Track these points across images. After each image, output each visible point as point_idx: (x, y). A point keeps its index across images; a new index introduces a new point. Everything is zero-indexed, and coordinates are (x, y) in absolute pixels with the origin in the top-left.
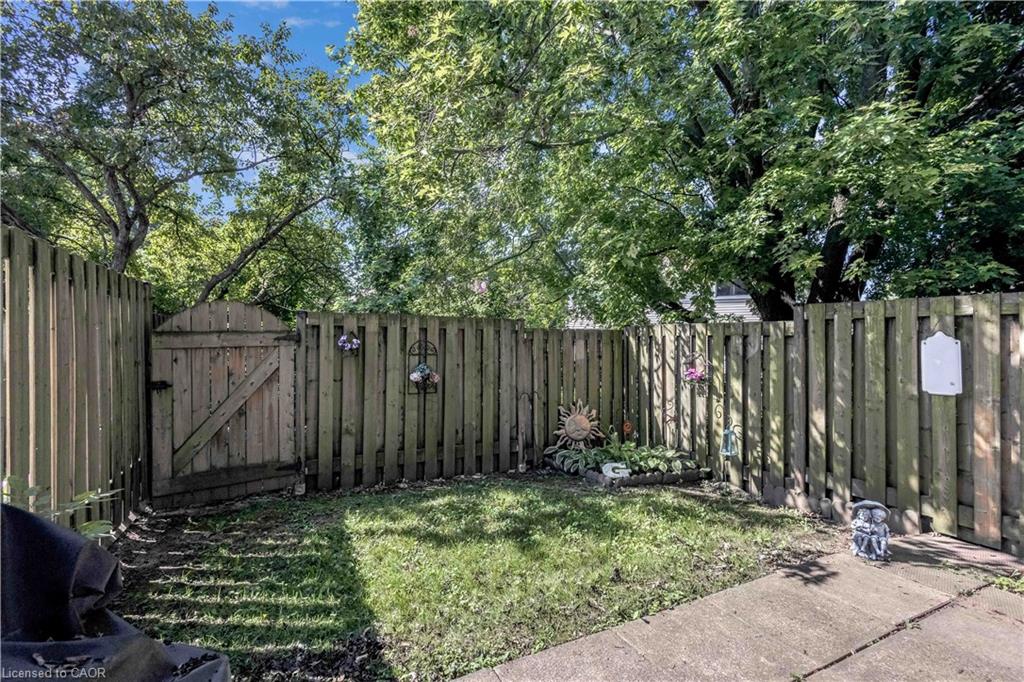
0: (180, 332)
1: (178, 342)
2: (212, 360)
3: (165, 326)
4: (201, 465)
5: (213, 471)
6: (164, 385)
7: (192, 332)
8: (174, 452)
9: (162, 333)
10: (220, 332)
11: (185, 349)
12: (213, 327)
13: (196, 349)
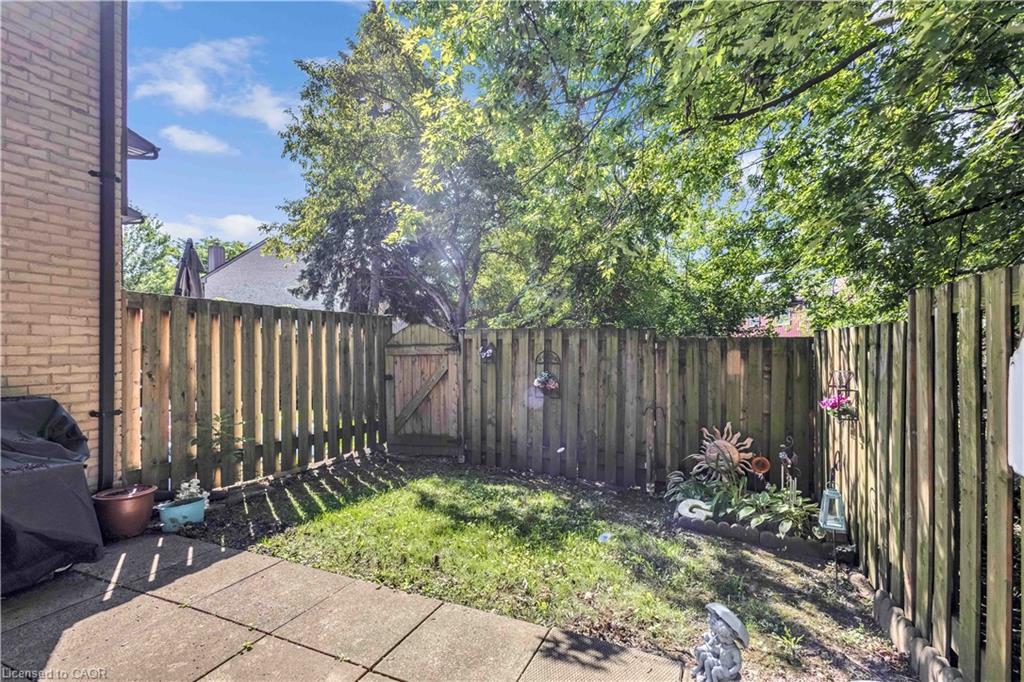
0: (398, 346)
2: (413, 363)
3: (391, 342)
4: (408, 429)
5: (414, 435)
6: (391, 378)
8: (396, 418)
10: (416, 345)
11: (400, 356)
12: (413, 342)
13: (405, 356)
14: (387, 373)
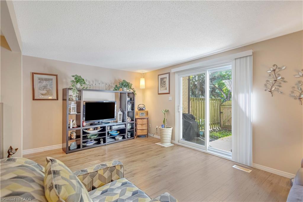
0: (224, 105)
1: (223, 107)
2: (228, 109)
3: (222, 104)
4: (227, 124)
5: (228, 125)
6: (222, 112)
7: (225, 105)
8: (223, 122)
9: (222, 105)
10: (229, 105)
11: (225, 108)
12: (228, 105)
13: (226, 108)
14: (221, 111)
